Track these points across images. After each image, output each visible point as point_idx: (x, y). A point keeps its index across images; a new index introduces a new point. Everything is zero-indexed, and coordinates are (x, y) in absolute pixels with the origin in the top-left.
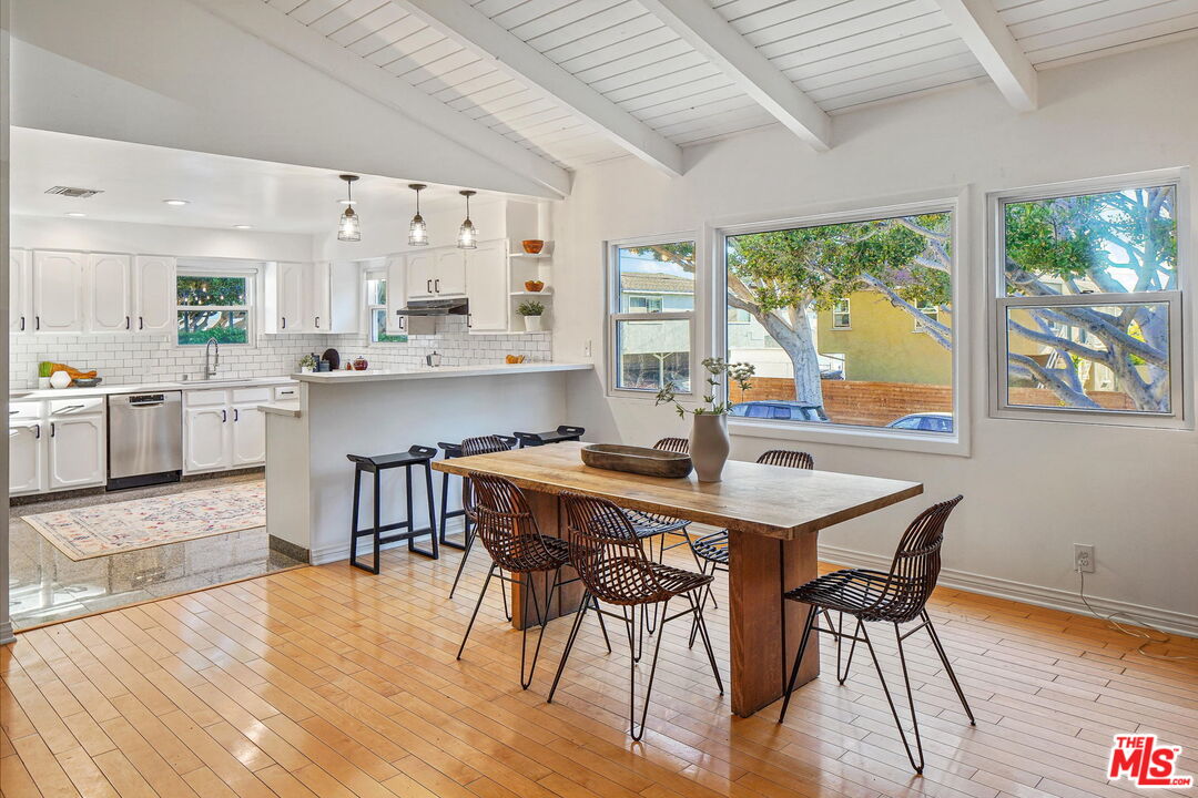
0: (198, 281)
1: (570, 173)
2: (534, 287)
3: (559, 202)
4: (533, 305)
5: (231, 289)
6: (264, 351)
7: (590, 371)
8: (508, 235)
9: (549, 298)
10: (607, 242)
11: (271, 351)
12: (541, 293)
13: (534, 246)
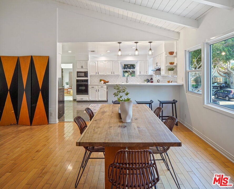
0: (127, 65)
1: (179, 33)
2: (172, 63)
3: (178, 41)
4: (172, 68)
5: (133, 66)
6: (138, 78)
7: (182, 85)
8: (165, 51)
9: (176, 66)
10: (186, 50)
11: (139, 78)
12: (174, 65)
13: (171, 53)
